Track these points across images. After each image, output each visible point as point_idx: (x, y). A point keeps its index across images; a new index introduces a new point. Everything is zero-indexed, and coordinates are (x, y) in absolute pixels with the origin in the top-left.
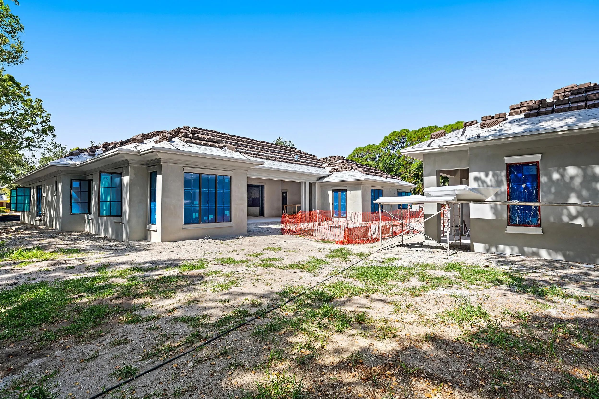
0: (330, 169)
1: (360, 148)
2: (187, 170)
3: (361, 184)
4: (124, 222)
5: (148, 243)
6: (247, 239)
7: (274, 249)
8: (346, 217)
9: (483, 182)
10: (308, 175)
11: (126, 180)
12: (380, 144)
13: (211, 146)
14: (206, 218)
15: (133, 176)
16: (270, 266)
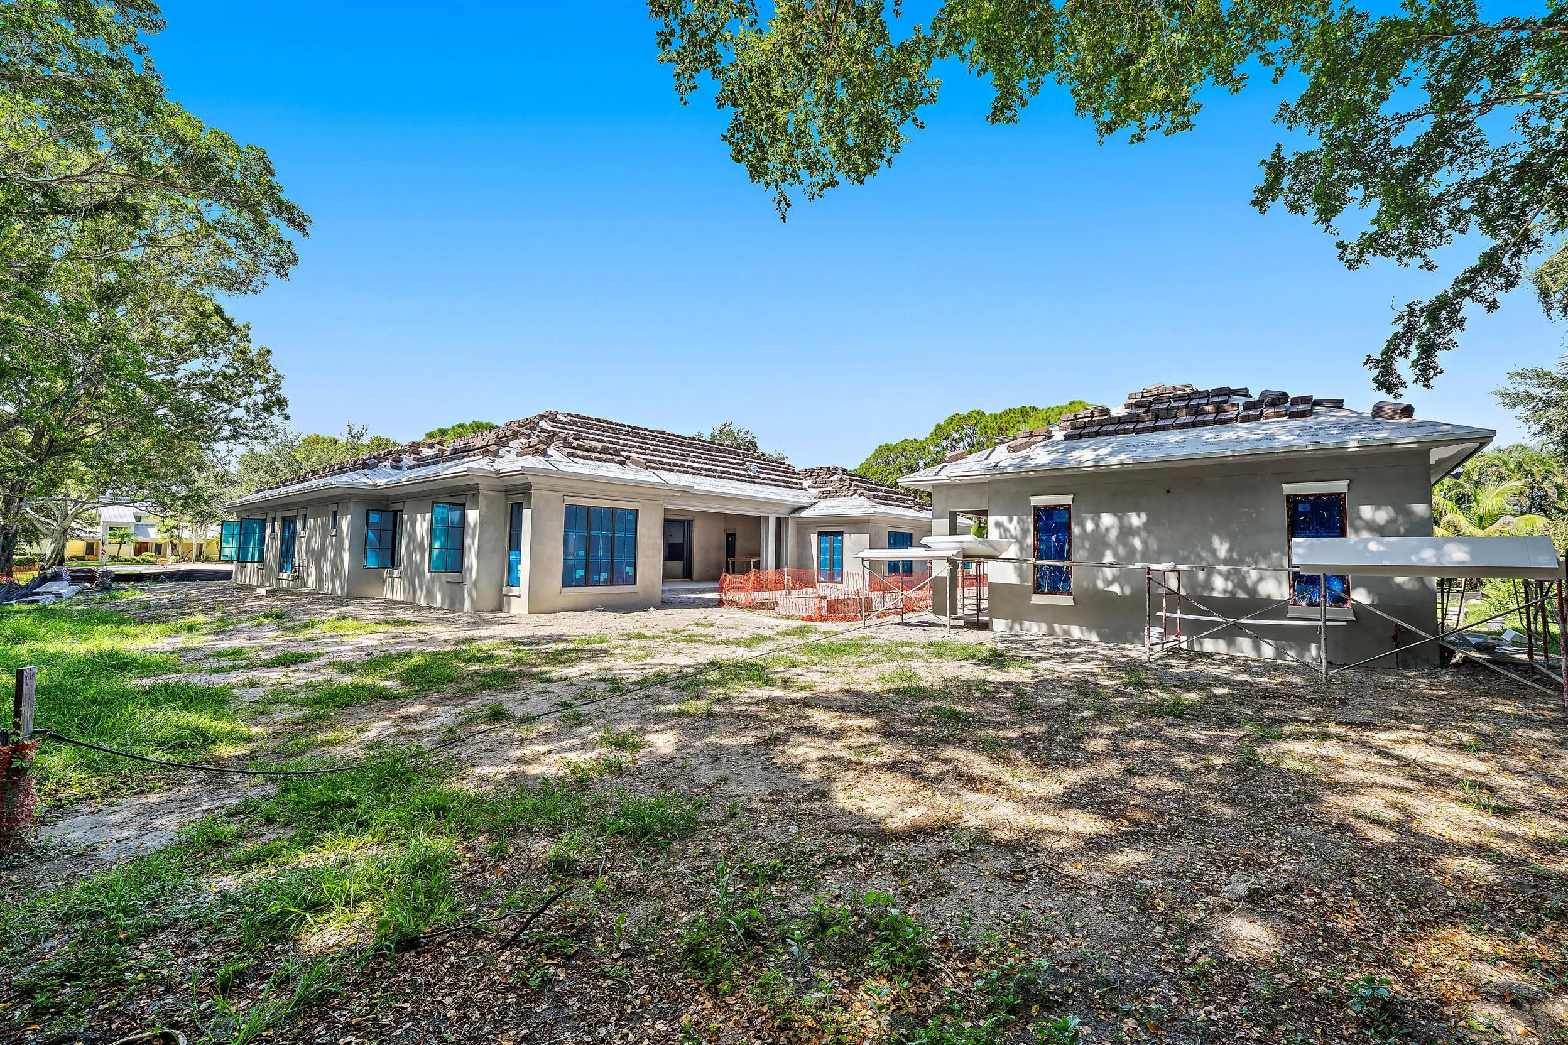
0: (815, 492)
1: (886, 445)
2: (570, 501)
3: (868, 522)
4: (468, 582)
5: (504, 615)
6: (662, 612)
7: (703, 625)
8: (841, 582)
9: (1006, 530)
10: (774, 504)
11: (473, 516)
12: (927, 439)
13: (607, 461)
14: (596, 578)
15: (485, 509)
16: (695, 641)
